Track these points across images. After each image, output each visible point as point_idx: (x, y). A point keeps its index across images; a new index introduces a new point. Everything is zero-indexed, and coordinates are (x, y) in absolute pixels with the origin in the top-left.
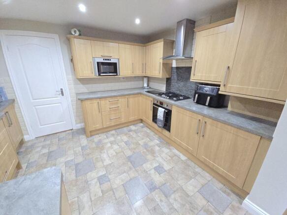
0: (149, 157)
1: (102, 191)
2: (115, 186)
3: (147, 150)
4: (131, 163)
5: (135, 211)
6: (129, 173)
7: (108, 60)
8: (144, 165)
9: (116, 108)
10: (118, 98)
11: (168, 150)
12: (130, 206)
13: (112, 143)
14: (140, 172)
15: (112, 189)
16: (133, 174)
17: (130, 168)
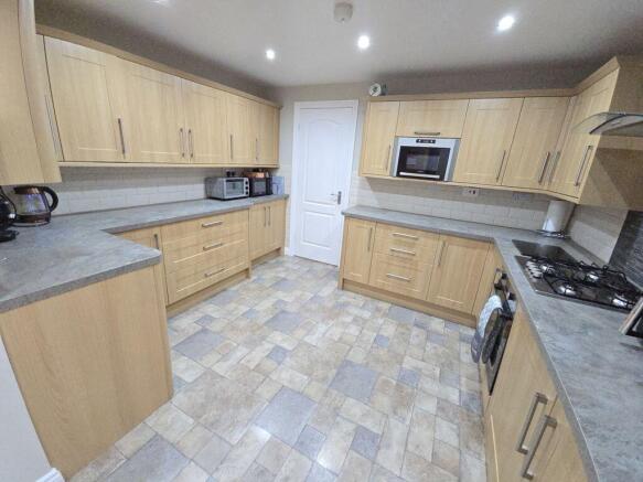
0: (384, 401)
1: (258, 366)
2: (274, 377)
3: (399, 388)
4: (338, 374)
5: (245, 435)
6: (314, 383)
7: (429, 142)
8: (351, 401)
9: (406, 256)
10: (419, 232)
11: (455, 442)
12: (250, 420)
13: (355, 320)
14: (327, 401)
15: (267, 375)
16: (314, 390)
17: (324, 379)
